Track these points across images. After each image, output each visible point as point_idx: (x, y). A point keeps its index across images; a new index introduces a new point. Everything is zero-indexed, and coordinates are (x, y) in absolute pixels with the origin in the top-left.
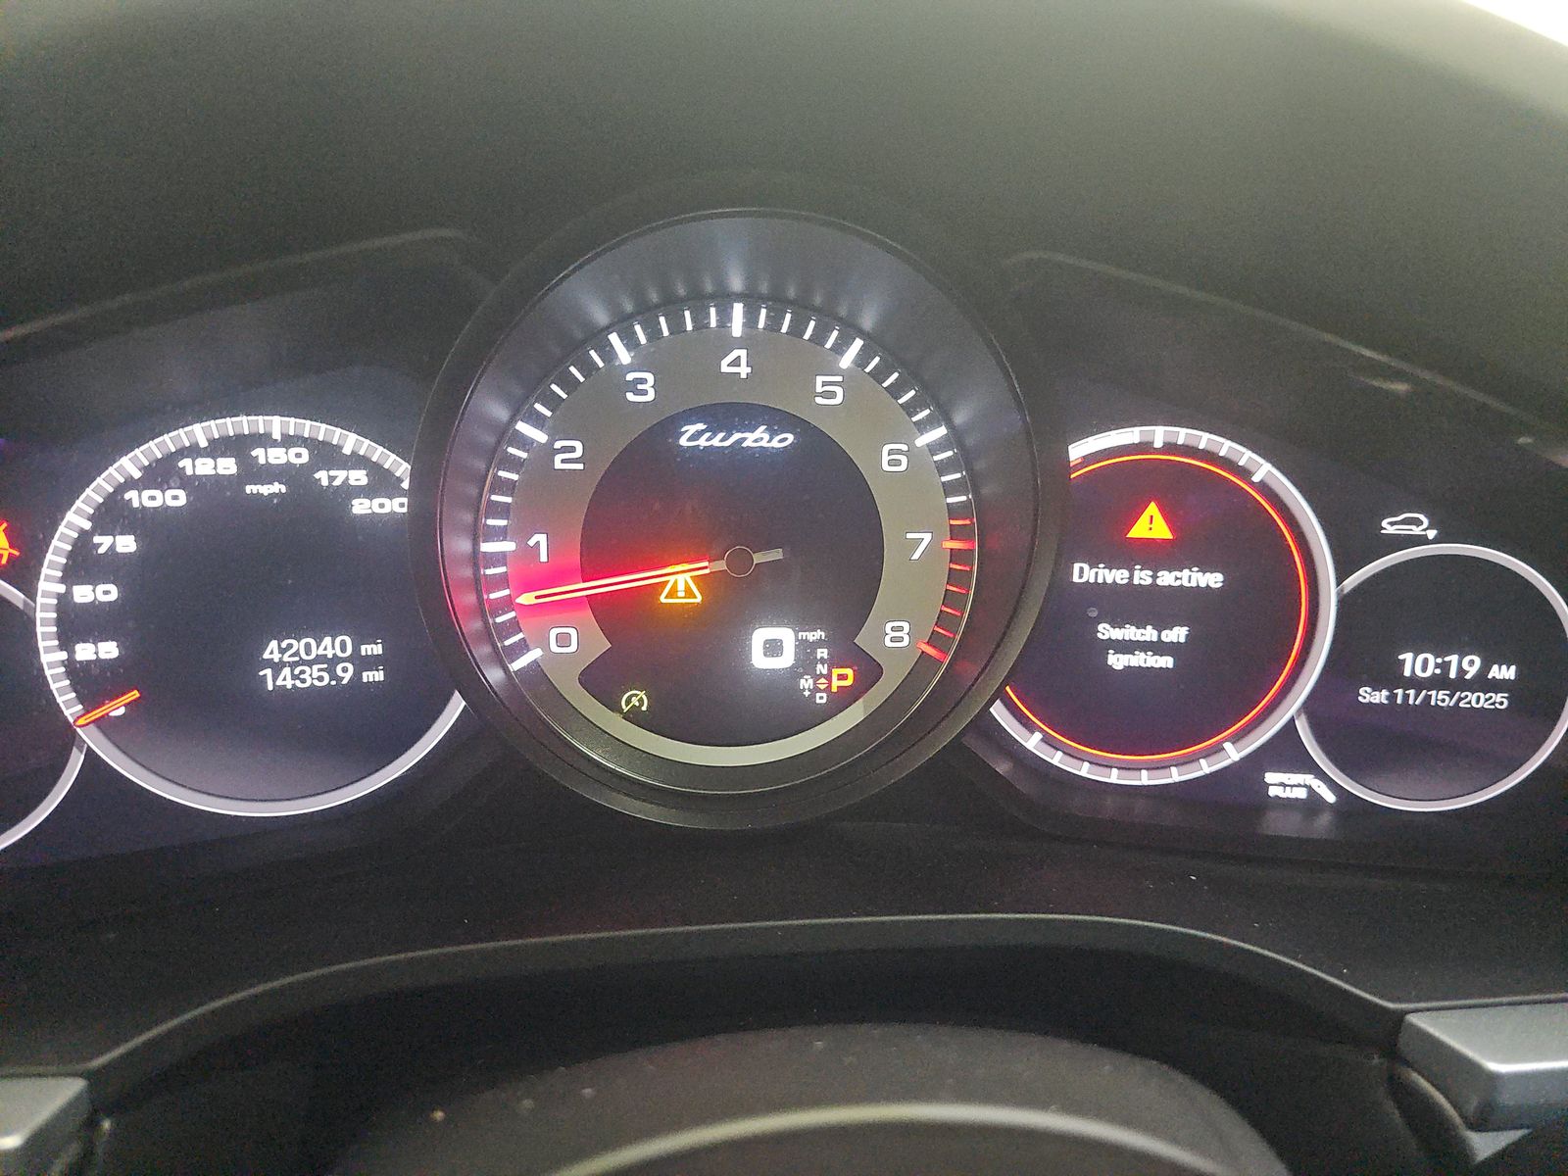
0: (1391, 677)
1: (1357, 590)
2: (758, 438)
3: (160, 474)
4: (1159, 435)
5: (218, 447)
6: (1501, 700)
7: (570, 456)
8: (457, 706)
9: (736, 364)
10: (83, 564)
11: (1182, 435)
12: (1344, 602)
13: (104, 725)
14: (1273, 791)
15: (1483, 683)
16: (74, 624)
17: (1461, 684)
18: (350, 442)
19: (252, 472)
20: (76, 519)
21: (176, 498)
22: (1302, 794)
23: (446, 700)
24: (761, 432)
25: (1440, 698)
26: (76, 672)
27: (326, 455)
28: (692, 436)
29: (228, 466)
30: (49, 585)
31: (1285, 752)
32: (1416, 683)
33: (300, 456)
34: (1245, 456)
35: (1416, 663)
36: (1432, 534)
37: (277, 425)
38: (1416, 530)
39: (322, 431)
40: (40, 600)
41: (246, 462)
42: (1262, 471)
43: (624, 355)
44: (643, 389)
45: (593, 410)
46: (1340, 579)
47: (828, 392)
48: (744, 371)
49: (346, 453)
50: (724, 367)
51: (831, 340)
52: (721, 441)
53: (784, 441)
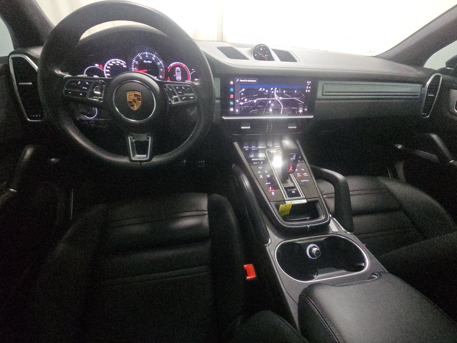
2: (149, 62)
3: (111, 63)
4: (177, 63)
5: (114, 61)
7: (137, 62)
9: (147, 56)
10: (107, 69)
11: (179, 63)
16: (107, 73)
18: (123, 61)
20: (106, 65)
21: (112, 65)
24: (149, 61)
26: (107, 76)
27: (121, 62)
28: (145, 61)
29: (115, 63)
33: (119, 62)
37: (118, 60)
39: (121, 60)
40: (104, 71)
41: (116, 62)
42: (184, 65)
43: (139, 56)
44: (141, 58)
45: (138, 59)
46: (190, 73)
47: (153, 59)
48: (148, 57)
49: (122, 62)
50: (146, 56)
51: (153, 55)
52: (146, 62)
53: (151, 62)
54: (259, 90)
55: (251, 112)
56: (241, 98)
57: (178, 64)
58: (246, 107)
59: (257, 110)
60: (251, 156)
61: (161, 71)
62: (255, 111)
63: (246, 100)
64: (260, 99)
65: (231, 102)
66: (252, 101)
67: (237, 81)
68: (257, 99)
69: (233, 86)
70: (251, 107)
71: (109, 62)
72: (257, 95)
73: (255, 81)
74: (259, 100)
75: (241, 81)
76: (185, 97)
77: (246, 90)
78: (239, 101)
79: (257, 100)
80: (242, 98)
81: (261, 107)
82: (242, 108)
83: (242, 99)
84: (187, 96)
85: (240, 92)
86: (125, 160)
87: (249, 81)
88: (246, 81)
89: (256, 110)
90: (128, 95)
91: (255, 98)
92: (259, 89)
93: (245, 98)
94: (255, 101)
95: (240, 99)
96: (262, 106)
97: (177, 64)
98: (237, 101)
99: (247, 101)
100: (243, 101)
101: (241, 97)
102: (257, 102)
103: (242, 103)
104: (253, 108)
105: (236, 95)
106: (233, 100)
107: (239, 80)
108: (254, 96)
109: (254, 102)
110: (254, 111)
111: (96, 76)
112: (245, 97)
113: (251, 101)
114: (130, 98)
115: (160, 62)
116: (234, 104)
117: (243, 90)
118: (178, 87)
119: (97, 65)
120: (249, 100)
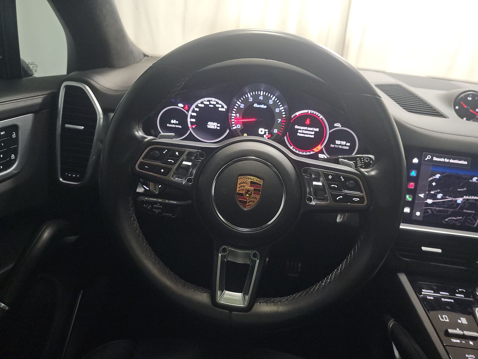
0: (335, 144)
1: (332, 132)
2: (262, 106)
3: (202, 103)
4: (310, 111)
5: (208, 101)
6: (348, 148)
7: (242, 106)
8: (228, 131)
10: (194, 111)
12: (330, 133)
13: (192, 128)
14: (319, 157)
15: (345, 145)
16: (192, 117)
17: (343, 145)
19: (210, 104)
20: (194, 106)
21: (203, 106)
22: (323, 157)
23: (227, 130)
24: (263, 105)
25: (340, 147)
26: (191, 122)
27: (217, 103)
28: (256, 105)
29: (208, 103)
30: (190, 112)
31: (321, 152)
32: (337, 144)
33: (215, 103)
34: (319, 115)
35: (338, 142)
36: (341, 126)
37: (213, 99)
38: (338, 126)
39: (218, 101)
40: (189, 114)
41: (210, 103)
42: (321, 117)
43: (249, 96)
44: (251, 100)
45: (245, 101)
46: (329, 131)
47: (271, 102)
48: (262, 99)
49: (219, 103)
50: (260, 98)
51: (272, 96)
52: (258, 106)
53: (265, 107)
54: (471, 181)
55: (446, 220)
56: (429, 191)
57: (311, 113)
58: (438, 208)
59: (461, 218)
60: (442, 318)
61: (279, 122)
62: (457, 220)
63: (440, 196)
64: (470, 198)
65: (407, 196)
66: (454, 199)
67: (426, 159)
68: (465, 197)
69: (417, 167)
70: (448, 211)
71: (199, 101)
72: (465, 189)
73: (466, 163)
74: (468, 200)
75: (435, 159)
76: (342, 197)
77: (443, 177)
78: (424, 196)
79: (464, 199)
80: (433, 190)
81: (472, 213)
82: (429, 211)
83: (432, 192)
84: (345, 196)
85: (430, 179)
86: (203, 297)
87: (452, 161)
88: (447, 160)
89: (458, 218)
90: (239, 181)
91: (461, 195)
92: (472, 179)
93: (439, 193)
94: (459, 200)
95: (427, 192)
96: (474, 212)
97: (308, 113)
98: (422, 196)
99: (442, 198)
100: (434, 197)
101: (431, 188)
102: (464, 202)
103: (430, 201)
104: (453, 212)
105: (421, 183)
106: (414, 193)
107: (432, 158)
108: (459, 190)
109: (456, 201)
110: (454, 220)
111: (175, 120)
112: (439, 190)
113: (450, 199)
114: (242, 188)
115: (281, 109)
116: (414, 199)
117: (438, 176)
118: (331, 175)
119: (181, 105)
120: (447, 197)
